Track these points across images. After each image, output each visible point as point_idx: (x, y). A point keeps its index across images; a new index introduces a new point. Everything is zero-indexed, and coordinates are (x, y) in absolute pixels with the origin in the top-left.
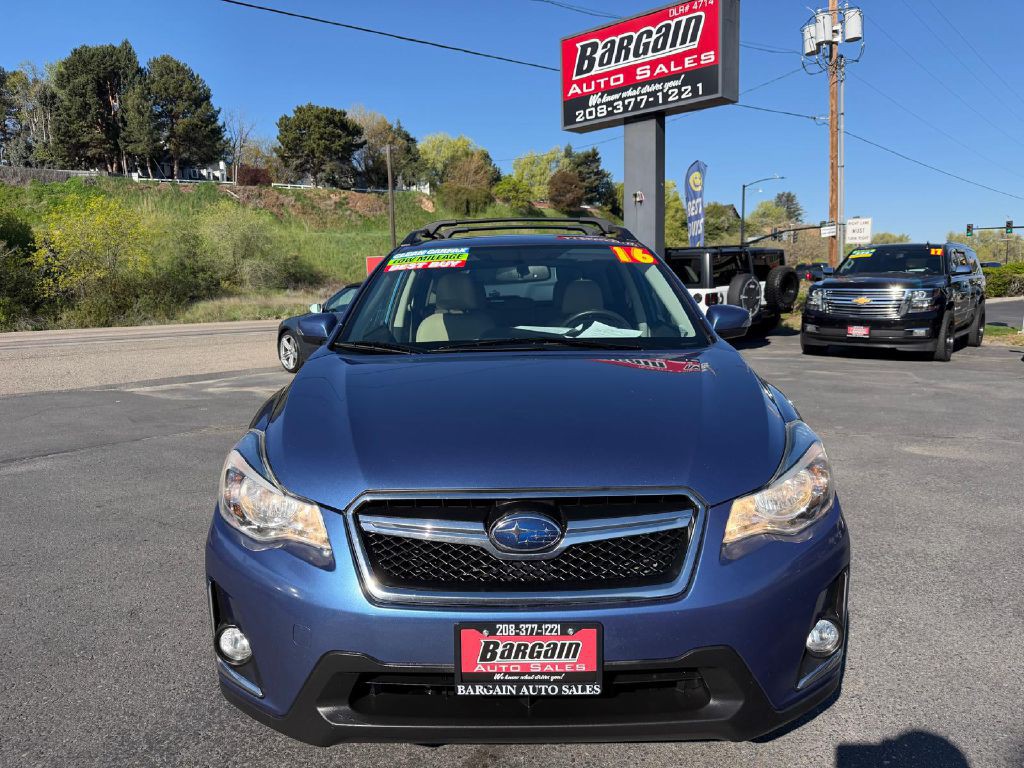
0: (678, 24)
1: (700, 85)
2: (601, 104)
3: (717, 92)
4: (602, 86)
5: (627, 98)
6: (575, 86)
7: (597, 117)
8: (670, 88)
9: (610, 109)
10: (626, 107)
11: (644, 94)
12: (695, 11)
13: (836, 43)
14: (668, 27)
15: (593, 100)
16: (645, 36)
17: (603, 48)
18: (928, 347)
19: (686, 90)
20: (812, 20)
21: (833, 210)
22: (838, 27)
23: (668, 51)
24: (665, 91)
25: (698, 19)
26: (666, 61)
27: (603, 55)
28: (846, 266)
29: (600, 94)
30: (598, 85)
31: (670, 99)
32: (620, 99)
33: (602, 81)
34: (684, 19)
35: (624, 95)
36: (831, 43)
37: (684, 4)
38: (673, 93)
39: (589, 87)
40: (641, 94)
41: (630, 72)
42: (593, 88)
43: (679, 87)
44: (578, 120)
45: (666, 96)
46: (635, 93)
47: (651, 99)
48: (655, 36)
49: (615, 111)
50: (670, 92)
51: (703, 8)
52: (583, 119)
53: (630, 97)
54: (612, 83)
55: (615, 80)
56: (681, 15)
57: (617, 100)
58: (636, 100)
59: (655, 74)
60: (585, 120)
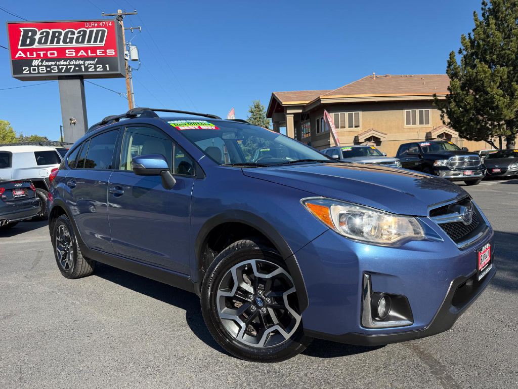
1: (107, 66)
2: (42, 66)
3: (118, 71)
4: (42, 56)
5: (60, 65)
6: (20, 52)
7: (39, 73)
8: (89, 64)
9: (49, 69)
10: (60, 70)
11: (72, 65)
12: (101, 27)
14: (85, 32)
15: (35, 63)
16: (70, 33)
17: (40, 34)
19: (99, 67)
23: (85, 44)
24: (86, 65)
25: (103, 32)
26: (86, 49)
27: (40, 39)
29: (40, 60)
30: (38, 55)
31: (89, 70)
32: (55, 65)
33: (42, 53)
34: (95, 30)
35: (58, 63)
37: (94, 22)
38: (91, 67)
39: (32, 54)
40: (69, 65)
41: (61, 51)
42: (35, 56)
43: (95, 65)
44: (24, 72)
45: (87, 68)
46: (65, 63)
47: (77, 68)
48: (77, 35)
49: (52, 71)
50: (89, 66)
51: (105, 26)
52: (28, 72)
53: (62, 65)
54: (49, 55)
55: (51, 54)
56: (93, 27)
57: (53, 65)
58: (67, 67)
59: (79, 55)
60: (30, 73)
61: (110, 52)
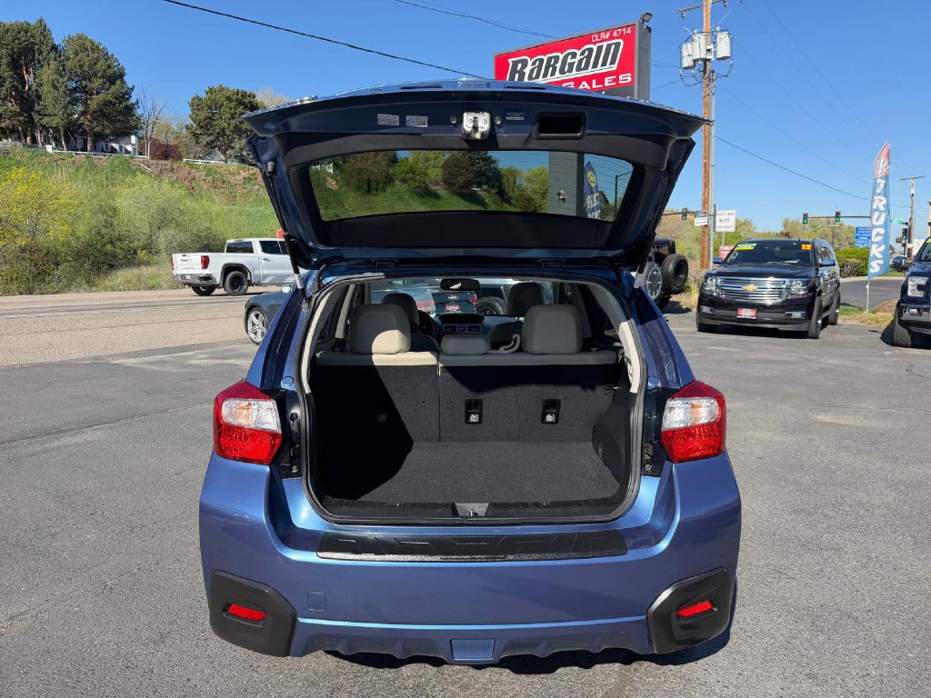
0: (600, 49)
13: (709, 60)
14: (591, 50)
16: (570, 57)
18: (803, 327)
20: (689, 39)
21: (705, 203)
22: (711, 47)
25: (617, 45)
28: (732, 257)
34: (605, 44)
36: (705, 61)
37: (606, 31)
48: (578, 57)
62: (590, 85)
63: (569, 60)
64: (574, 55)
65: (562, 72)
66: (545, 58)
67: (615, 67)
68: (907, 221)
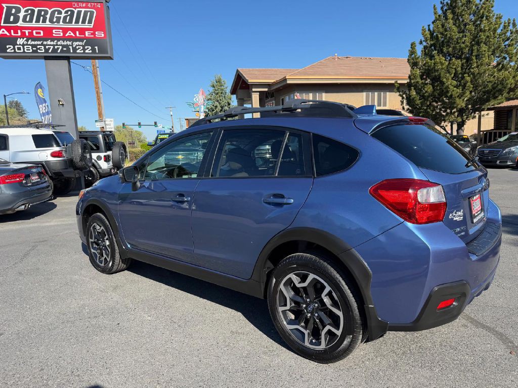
0: (79, 13)
1: (96, 47)
2: (27, 45)
3: (107, 53)
4: (27, 34)
5: (47, 45)
6: (3, 29)
7: (24, 52)
8: (77, 46)
9: (35, 49)
10: (47, 51)
11: (59, 45)
12: (89, 8)
14: (72, 12)
15: (20, 41)
16: (56, 13)
17: (25, 12)
21: (100, 114)
24: (74, 46)
25: (92, 13)
26: (74, 30)
27: (25, 17)
28: (159, 142)
29: (25, 39)
30: (23, 34)
31: (78, 51)
33: (27, 32)
34: (83, 10)
35: (45, 43)
37: (82, 2)
38: (79, 48)
39: (16, 32)
40: (57, 45)
41: (48, 32)
42: (19, 34)
43: (83, 46)
44: (8, 51)
45: (75, 49)
46: (52, 43)
47: (65, 49)
49: (39, 51)
50: (77, 47)
51: (94, 8)
52: (13, 51)
53: (49, 45)
54: (35, 34)
55: (37, 33)
56: (81, 7)
57: (39, 45)
58: (54, 47)
59: (67, 35)
60: (15, 52)
61: (100, 34)
62: (75, 34)
63: (56, 15)
64: (60, 13)
65: (51, 21)
66: (36, 10)
67: (92, 26)
68: (171, 128)
